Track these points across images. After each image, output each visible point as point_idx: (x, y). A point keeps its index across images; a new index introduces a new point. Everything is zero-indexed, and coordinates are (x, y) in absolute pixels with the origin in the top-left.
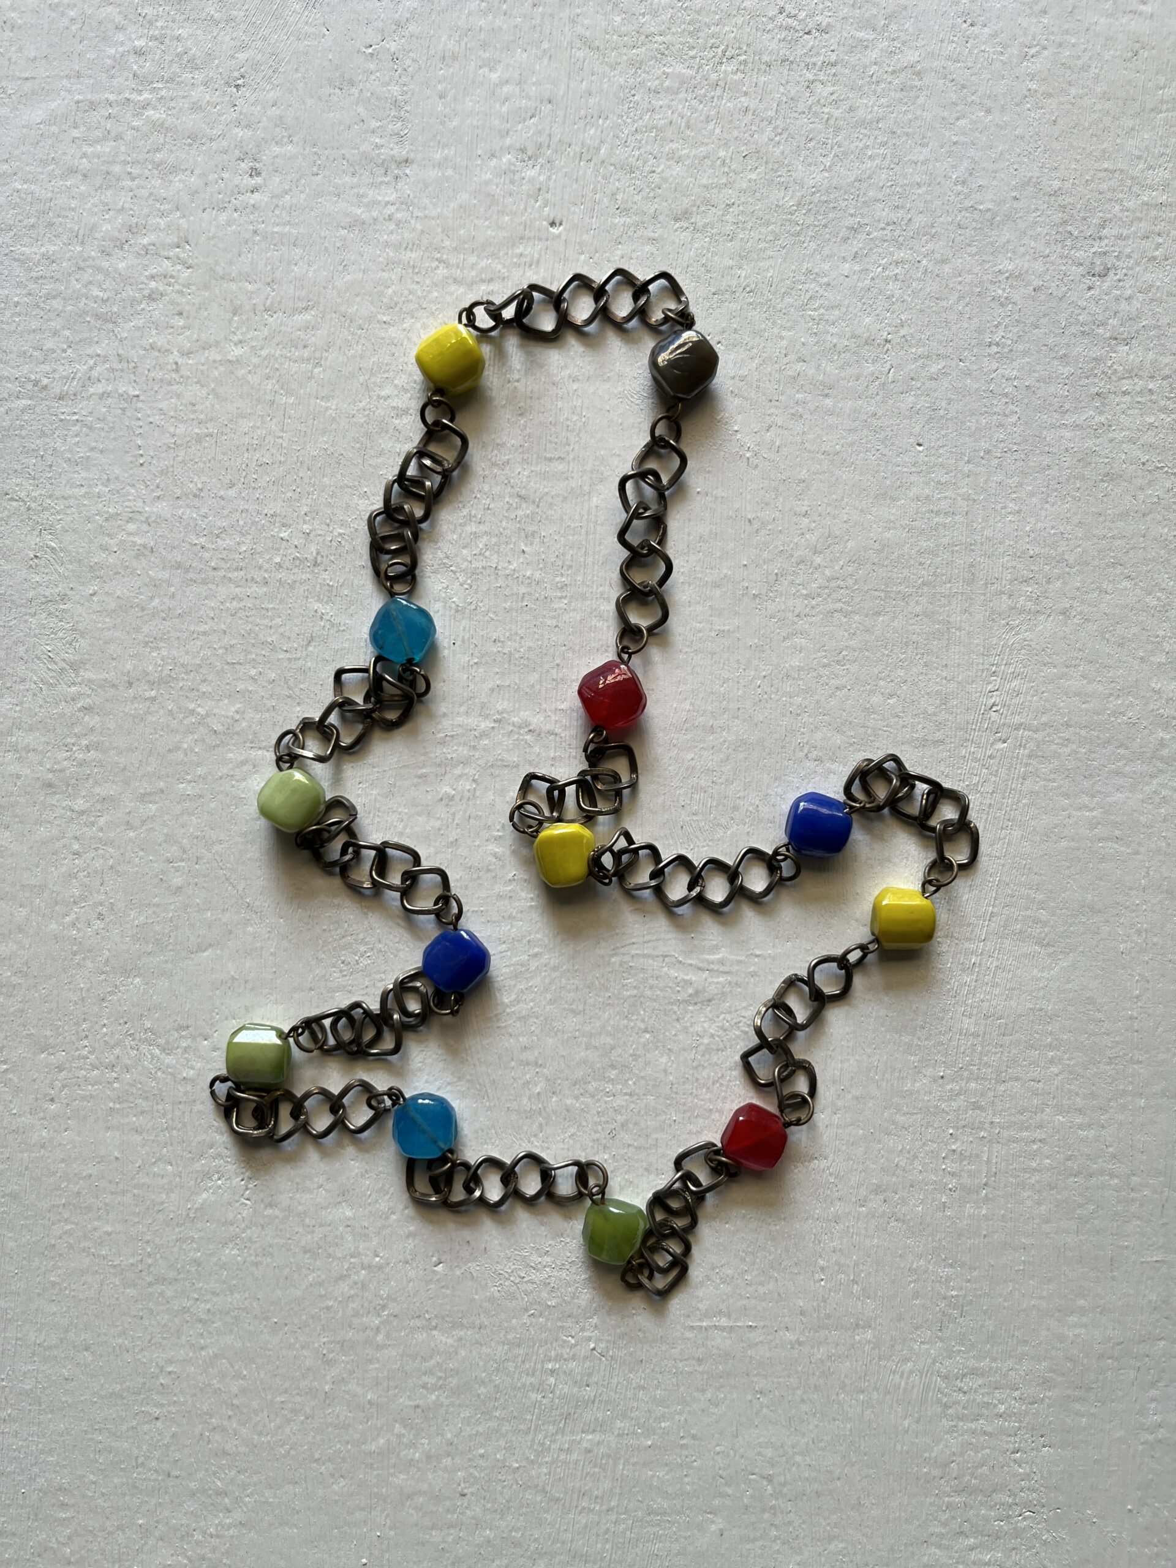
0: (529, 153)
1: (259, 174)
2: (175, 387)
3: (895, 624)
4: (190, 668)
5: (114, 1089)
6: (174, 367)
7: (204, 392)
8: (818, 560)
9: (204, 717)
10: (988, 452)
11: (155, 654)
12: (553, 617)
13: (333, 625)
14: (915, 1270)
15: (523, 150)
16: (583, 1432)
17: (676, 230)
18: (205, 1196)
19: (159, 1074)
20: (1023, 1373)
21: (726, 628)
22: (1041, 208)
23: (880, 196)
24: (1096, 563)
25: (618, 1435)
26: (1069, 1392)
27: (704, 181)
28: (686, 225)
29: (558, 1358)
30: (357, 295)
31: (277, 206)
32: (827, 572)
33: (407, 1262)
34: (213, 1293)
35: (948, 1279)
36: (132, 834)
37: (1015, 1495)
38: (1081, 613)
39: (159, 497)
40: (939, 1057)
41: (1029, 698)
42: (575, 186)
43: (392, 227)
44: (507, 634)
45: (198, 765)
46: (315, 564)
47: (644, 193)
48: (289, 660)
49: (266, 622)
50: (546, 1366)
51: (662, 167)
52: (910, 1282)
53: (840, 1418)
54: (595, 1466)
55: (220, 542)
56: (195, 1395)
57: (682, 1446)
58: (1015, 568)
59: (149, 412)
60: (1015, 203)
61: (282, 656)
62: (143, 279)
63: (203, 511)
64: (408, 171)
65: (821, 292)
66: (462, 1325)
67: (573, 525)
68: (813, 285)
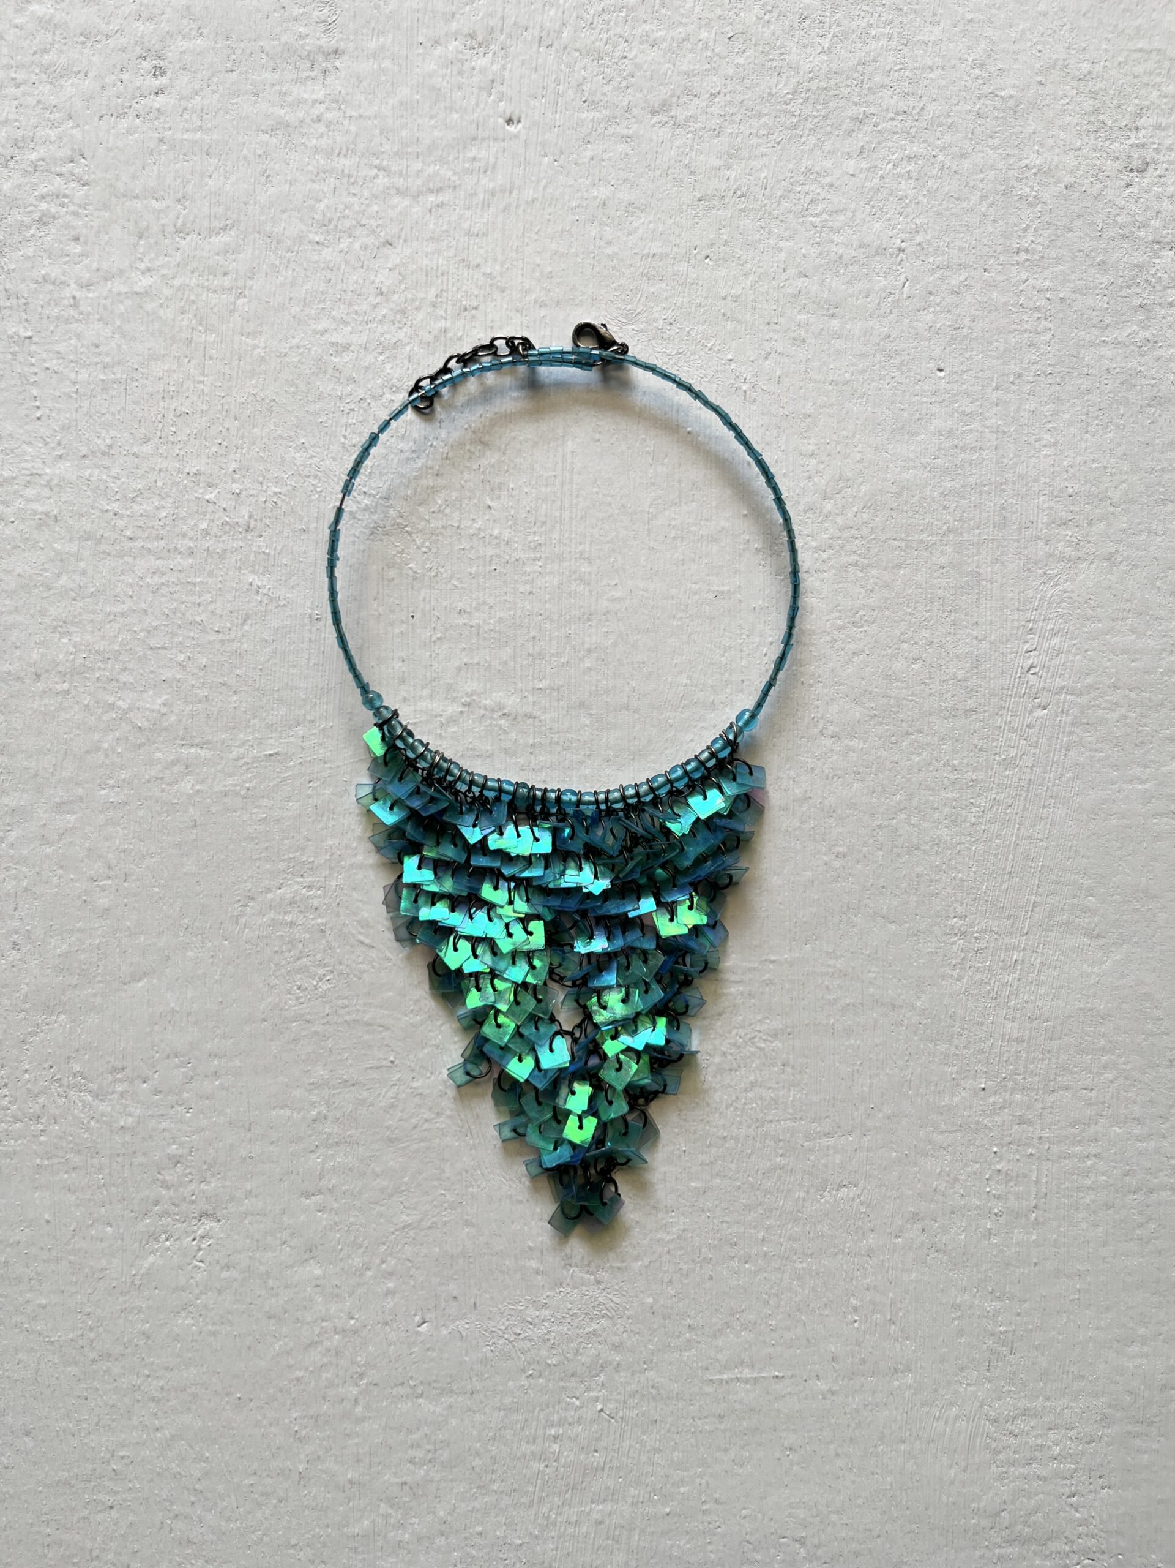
0: (480, 39)
1: (163, 73)
2: (74, 326)
3: (918, 578)
4: (107, 656)
5: (41, 1144)
6: (72, 302)
7: (108, 331)
8: (828, 506)
9: (126, 712)
10: (1019, 376)
11: (65, 641)
12: (527, 583)
13: (271, 600)
14: (959, 1306)
15: (472, 36)
16: (592, 1502)
17: (654, 126)
18: (151, 1259)
19: (92, 1123)
20: (1079, 1411)
21: (726, 588)
22: (1070, 94)
23: (887, 81)
24: (1144, 499)
25: (632, 1504)
26: (1130, 1428)
27: (684, 68)
28: (665, 119)
29: (560, 1424)
30: (283, 211)
31: (186, 109)
32: (840, 520)
33: (386, 1324)
34: (167, 1369)
35: (996, 1313)
36: (48, 850)
37: (1073, 1542)
38: (1128, 558)
39: (61, 457)
40: (979, 1067)
41: (1071, 658)
42: (534, 76)
43: (322, 129)
44: (474, 604)
45: (122, 767)
46: (248, 529)
47: (615, 83)
48: (222, 642)
49: (192, 598)
50: (548, 1432)
51: (634, 52)
52: (954, 1319)
53: (879, 1472)
54: (608, 1539)
55: (136, 507)
56: (152, 1481)
57: (704, 1512)
58: (1051, 509)
59: (44, 356)
60: (1041, 88)
61: (213, 637)
62: (32, 200)
63: (114, 471)
64: (338, 64)
65: (824, 194)
66: (452, 1391)
67: (545, 474)
68: (813, 188)
